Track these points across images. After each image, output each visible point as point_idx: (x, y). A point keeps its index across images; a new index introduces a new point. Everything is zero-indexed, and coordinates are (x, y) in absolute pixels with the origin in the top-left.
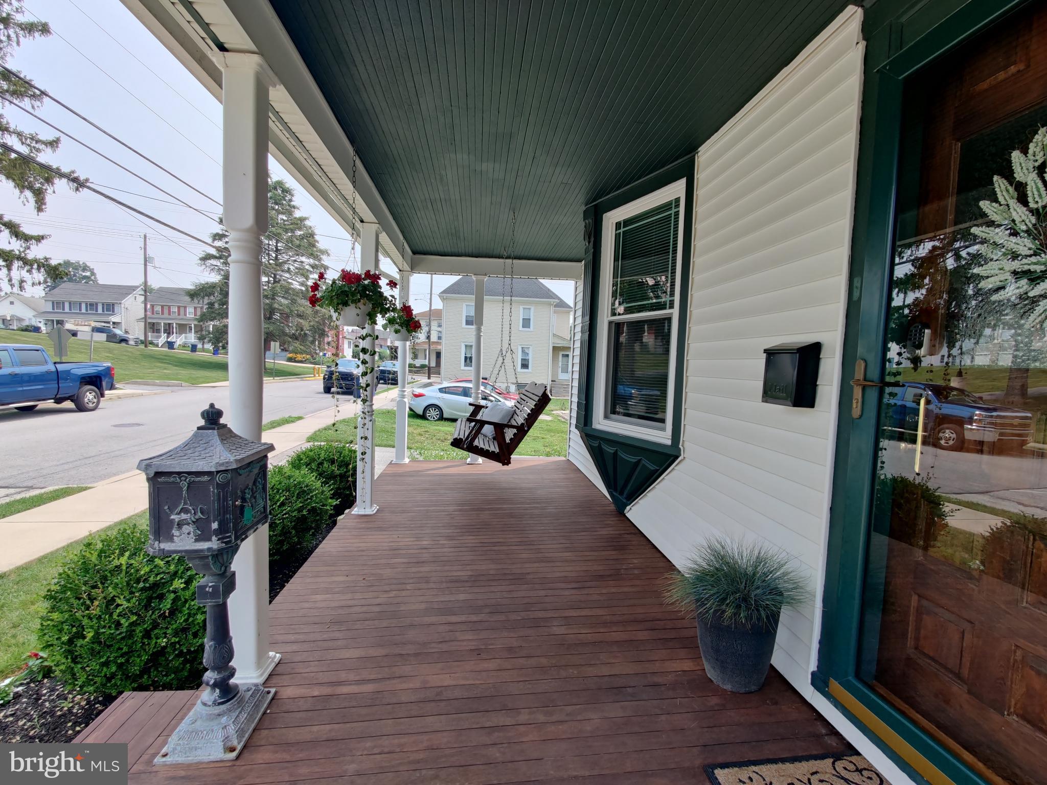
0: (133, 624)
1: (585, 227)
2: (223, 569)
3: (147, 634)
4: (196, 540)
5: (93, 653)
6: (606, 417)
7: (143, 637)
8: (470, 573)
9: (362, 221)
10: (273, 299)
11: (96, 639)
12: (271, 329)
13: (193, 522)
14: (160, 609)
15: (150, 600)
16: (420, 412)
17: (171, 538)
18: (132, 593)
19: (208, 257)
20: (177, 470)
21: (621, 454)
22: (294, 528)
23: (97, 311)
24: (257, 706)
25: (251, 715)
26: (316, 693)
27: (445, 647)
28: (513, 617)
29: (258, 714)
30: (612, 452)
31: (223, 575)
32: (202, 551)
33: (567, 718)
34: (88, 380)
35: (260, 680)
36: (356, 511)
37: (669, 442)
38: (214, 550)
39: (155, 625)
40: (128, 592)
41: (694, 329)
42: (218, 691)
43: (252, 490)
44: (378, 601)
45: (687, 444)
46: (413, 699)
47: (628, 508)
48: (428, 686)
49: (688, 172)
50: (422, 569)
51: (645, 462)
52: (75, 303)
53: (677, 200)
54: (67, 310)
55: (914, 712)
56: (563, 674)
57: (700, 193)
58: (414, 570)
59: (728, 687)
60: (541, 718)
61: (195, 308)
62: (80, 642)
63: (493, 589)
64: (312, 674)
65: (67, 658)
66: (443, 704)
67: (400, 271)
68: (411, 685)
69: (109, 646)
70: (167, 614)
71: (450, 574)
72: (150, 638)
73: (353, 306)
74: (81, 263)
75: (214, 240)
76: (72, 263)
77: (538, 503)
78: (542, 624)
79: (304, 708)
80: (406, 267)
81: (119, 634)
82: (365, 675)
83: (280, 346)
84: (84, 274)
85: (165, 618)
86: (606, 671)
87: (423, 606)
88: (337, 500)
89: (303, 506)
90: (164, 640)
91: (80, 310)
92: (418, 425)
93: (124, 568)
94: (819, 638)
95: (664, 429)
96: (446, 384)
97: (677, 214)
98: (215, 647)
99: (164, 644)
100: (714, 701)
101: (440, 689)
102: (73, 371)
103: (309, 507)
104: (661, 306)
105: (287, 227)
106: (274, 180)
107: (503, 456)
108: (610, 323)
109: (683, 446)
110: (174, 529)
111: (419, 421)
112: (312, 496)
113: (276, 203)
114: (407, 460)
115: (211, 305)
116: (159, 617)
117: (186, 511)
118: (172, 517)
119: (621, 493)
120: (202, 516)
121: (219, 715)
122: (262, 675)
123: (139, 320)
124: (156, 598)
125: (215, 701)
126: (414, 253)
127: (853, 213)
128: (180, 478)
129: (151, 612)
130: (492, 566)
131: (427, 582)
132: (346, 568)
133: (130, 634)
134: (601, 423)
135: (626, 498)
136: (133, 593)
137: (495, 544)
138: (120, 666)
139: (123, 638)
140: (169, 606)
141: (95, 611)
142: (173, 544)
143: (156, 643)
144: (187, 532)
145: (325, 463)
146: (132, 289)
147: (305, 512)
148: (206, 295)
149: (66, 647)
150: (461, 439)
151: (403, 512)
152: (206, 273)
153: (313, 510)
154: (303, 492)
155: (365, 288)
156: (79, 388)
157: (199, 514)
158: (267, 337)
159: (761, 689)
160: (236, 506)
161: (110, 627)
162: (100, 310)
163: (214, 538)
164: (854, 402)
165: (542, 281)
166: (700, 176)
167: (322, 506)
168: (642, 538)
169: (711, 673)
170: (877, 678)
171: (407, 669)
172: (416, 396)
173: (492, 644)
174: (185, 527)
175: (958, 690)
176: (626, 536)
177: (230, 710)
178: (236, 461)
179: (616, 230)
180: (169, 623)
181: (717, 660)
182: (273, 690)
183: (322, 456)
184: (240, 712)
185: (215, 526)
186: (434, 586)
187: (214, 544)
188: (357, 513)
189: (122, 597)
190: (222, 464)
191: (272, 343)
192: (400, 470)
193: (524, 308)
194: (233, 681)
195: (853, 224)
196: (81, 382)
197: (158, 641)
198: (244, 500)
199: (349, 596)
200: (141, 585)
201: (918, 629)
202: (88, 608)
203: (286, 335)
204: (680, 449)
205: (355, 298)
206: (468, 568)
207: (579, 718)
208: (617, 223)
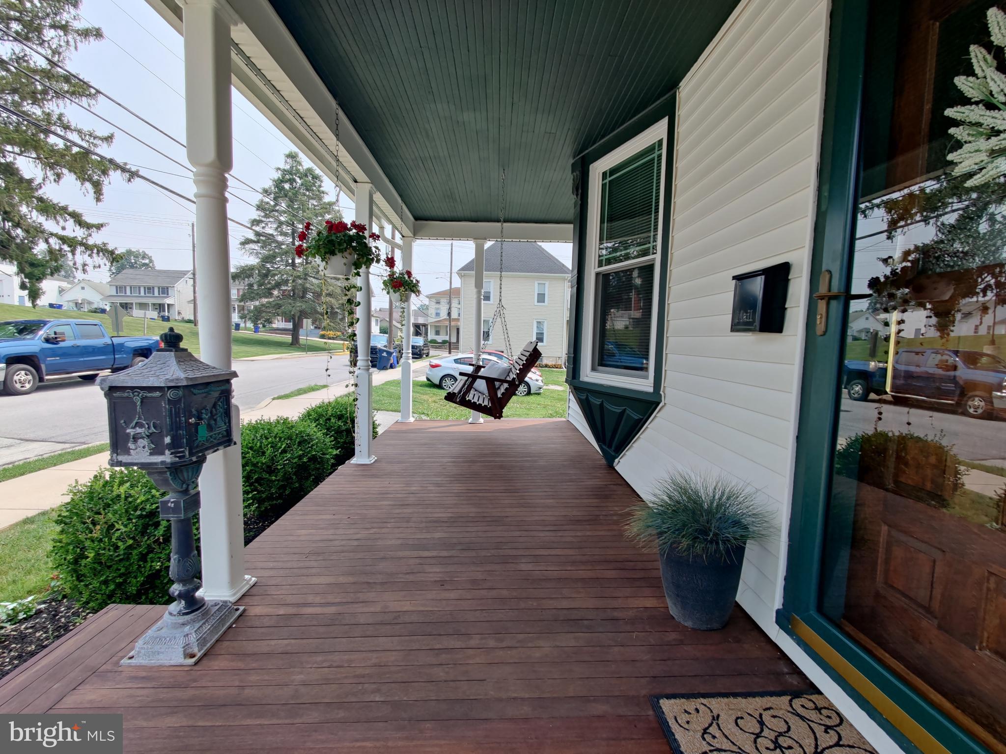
0: (130, 547)
1: (573, 180)
2: (185, 486)
3: (143, 557)
4: (151, 454)
5: (96, 573)
6: (593, 369)
7: (140, 560)
8: (450, 515)
9: (356, 181)
10: (306, 279)
11: (97, 560)
12: (304, 307)
13: (147, 436)
14: (155, 535)
15: (146, 527)
16: (437, 382)
17: (127, 452)
18: (129, 519)
19: (247, 241)
20: (129, 385)
21: (607, 405)
22: (295, 474)
23: (153, 294)
24: (222, 621)
25: (215, 627)
26: (281, 612)
27: (411, 578)
28: (484, 553)
29: (223, 626)
30: (599, 403)
31: (186, 492)
32: (156, 464)
33: (517, 645)
34: (140, 352)
35: (233, 599)
36: (354, 461)
37: (651, 390)
38: (168, 464)
39: (150, 550)
40: (126, 518)
41: (674, 271)
42: (183, 602)
43: (211, 412)
44: (358, 536)
45: (667, 390)
46: (371, 621)
47: (616, 461)
48: (387, 610)
49: (669, 110)
50: (405, 511)
51: (629, 411)
52: (135, 287)
53: (660, 142)
54: (128, 293)
55: (883, 652)
56: (522, 605)
57: (681, 129)
58: (397, 511)
59: (689, 624)
60: (492, 643)
61: (238, 290)
62: (83, 562)
63: (469, 529)
64: (281, 596)
65: (72, 577)
66: (398, 627)
67: (403, 236)
68: (372, 609)
69: (109, 567)
70: (161, 540)
71: (430, 515)
72: (145, 561)
73: (339, 256)
74: (141, 251)
75: (253, 225)
76: (134, 252)
77: (530, 457)
78: (510, 561)
79: (267, 624)
80: (407, 232)
81: (117, 556)
82: (331, 598)
83: (313, 323)
84: (143, 262)
85: (160, 544)
86: (565, 604)
87: (399, 542)
88: (337, 450)
89: (303, 454)
90: (158, 564)
91: (140, 293)
92: (434, 394)
93: (123, 496)
94: (785, 574)
95: (646, 377)
96: (460, 356)
97: (660, 156)
98: (179, 560)
99: (158, 567)
100: (672, 636)
101: (398, 614)
102: (127, 344)
103: (309, 455)
104: (645, 253)
105: (317, 212)
106: (305, 168)
107: (495, 409)
108: (597, 274)
109: (664, 392)
110: (130, 442)
111: (435, 391)
112: (313, 445)
113: (307, 190)
114: (412, 420)
115: (251, 285)
116: (154, 542)
117: (138, 425)
118: (128, 431)
119: (610, 446)
120: (155, 431)
121: (183, 624)
122: (234, 594)
123: (189, 302)
124: (152, 525)
125: (180, 611)
126: (417, 218)
127: (823, 116)
128: (133, 393)
129: (146, 538)
130: (474, 510)
131: (408, 522)
132: (334, 508)
133: (127, 557)
134: (589, 375)
135: (614, 451)
136: (131, 519)
137: (480, 491)
138: (119, 586)
139: (121, 560)
140: (161, 532)
141: (96, 534)
142: (130, 457)
143: (151, 566)
144: (142, 445)
145: (332, 418)
146: (184, 273)
147: (305, 460)
148: (247, 277)
149: (71, 567)
150: (454, 393)
151: (399, 462)
152: (246, 257)
153: (313, 459)
154: (304, 441)
155: (351, 239)
156: (133, 360)
157: (153, 428)
158: (301, 315)
159: (725, 626)
160: (190, 424)
161: (109, 550)
162: (156, 294)
163: (167, 452)
164: (818, 317)
165: (539, 244)
166: (682, 112)
167: (323, 454)
168: (629, 489)
169: (673, 611)
170: (845, 617)
171: (371, 596)
172: (433, 366)
173: (458, 577)
174: (140, 441)
175: (928, 625)
176: (612, 486)
177: (194, 621)
178: (187, 378)
179: (603, 180)
180: (163, 549)
181: (678, 596)
182: (242, 608)
183: (330, 413)
184: (204, 623)
185: (168, 440)
186: (413, 526)
187: (167, 457)
188: (355, 462)
189: (120, 522)
190: (172, 381)
191: (305, 320)
192: (404, 428)
193: (539, 284)
194: (199, 594)
195: (822, 129)
196: (134, 354)
197: (153, 564)
198: (199, 418)
199: (331, 532)
200: (139, 513)
201: (887, 561)
202: (91, 532)
203: (318, 313)
204: (661, 395)
205: (341, 247)
206: (450, 510)
207: (530, 645)
208: (603, 173)
